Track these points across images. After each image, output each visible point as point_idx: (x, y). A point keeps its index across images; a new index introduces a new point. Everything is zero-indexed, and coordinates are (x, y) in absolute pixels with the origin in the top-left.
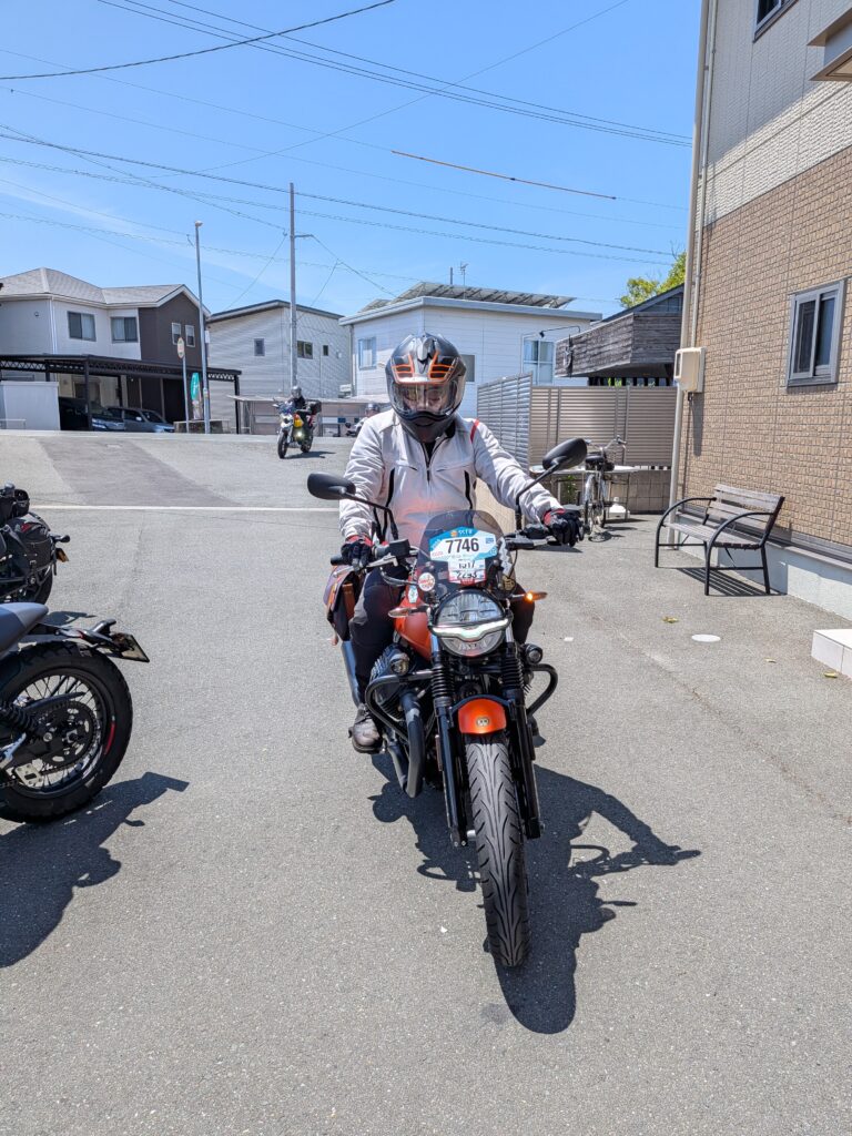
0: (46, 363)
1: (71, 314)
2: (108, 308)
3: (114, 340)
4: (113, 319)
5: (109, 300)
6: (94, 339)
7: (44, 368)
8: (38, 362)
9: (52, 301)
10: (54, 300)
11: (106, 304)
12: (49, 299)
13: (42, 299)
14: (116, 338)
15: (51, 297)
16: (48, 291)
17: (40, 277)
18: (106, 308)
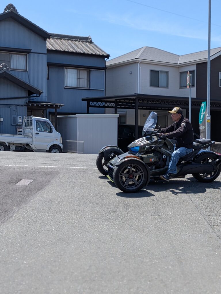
0: (116, 102)
1: (152, 71)
4: (181, 73)
5: (180, 61)
6: (167, 87)
7: (114, 106)
8: (110, 102)
9: (139, 63)
10: (141, 63)
11: (177, 64)
12: (138, 62)
13: (134, 63)
14: (182, 86)
15: (139, 61)
16: (138, 58)
17: (140, 51)
18: (177, 66)
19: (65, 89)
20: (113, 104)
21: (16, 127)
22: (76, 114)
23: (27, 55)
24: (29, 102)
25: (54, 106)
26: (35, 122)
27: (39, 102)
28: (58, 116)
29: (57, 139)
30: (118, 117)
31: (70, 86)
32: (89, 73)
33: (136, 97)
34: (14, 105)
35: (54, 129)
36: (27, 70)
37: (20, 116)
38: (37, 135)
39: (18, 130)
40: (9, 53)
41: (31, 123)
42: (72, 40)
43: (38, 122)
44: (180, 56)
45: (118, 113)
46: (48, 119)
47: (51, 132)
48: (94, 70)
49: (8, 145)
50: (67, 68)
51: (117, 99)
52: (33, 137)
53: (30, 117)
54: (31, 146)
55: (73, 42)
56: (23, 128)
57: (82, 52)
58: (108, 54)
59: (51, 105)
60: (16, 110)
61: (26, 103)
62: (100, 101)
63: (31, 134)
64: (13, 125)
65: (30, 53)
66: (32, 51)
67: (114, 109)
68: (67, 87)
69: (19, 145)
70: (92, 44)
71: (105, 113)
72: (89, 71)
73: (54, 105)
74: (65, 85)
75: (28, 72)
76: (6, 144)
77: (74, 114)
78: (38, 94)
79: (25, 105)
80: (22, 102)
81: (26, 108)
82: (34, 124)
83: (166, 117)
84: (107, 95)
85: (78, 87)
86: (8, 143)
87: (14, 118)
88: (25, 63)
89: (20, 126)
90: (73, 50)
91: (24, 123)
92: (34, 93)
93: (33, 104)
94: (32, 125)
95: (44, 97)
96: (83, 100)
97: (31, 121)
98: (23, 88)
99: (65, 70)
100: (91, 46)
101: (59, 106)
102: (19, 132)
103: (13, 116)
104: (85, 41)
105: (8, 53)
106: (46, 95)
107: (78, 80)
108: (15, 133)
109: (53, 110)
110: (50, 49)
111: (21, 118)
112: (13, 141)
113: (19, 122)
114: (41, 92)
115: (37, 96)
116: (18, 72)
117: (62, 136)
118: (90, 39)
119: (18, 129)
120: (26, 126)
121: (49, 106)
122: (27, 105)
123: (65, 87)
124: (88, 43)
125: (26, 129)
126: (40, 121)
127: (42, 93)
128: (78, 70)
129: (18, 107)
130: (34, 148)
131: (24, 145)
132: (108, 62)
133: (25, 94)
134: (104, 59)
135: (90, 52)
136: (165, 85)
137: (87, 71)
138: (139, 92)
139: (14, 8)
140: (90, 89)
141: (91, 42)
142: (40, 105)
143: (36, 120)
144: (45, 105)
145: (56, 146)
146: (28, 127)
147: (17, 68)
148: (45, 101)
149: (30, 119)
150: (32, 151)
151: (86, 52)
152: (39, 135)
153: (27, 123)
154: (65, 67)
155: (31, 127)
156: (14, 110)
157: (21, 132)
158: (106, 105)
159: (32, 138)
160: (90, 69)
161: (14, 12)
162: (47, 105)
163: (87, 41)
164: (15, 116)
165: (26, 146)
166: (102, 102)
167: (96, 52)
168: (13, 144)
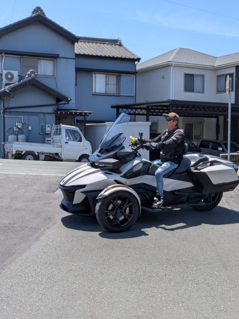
0: (147, 109)
1: (186, 75)
2: (216, 69)
3: (218, 92)
4: (219, 76)
5: (217, 64)
6: (203, 92)
7: (145, 113)
8: (141, 109)
9: (173, 67)
10: (174, 66)
11: (214, 66)
12: (171, 66)
13: (167, 66)
14: (220, 90)
15: (172, 64)
16: (171, 60)
17: (173, 53)
18: (214, 69)
19: (94, 96)
20: (144, 111)
21: (45, 136)
22: (106, 122)
23: (54, 60)
24: (58, 110)
25: (83, 114)
26: (65, 130)
27: (68, 110)
28: (87, 124)
29: (86, 149)
30: (150, 124)
31: (99, 92)
32: (118, 78)
33: (169, 103)
34: (43, 113)
35: (83, 138)
36: (54, 76)
37: (48, 124)
38: (66, 144)
39: (47, 139)
40: (37, 59)
41: (60, 131)
42: (100, 43)
43: (67, 131)
44: (217, 58)
45: (150, 120)
46: (77, 128)
47: (80, 141)
48: (123, 75)
49: (37, 154)
50: (95, 73)
51: (149, 106)
52: (63, 146)
53: (59, 125)
54: (60, 155)
55: (102, 45)
56: (52, 137)
57: (111, 56)
58: (139, 57)
59: (80, 113)
60: (44, 118)
61: (55, 111)
62: (130, 108)
63: (61, 143)
64: (41, 133)
65: (58, 59)
66: (60, 56)
67: (145, 117)
68: (95, 93)
69: (48, 155)
70: (121, 47)
71: (135, 121)
72: (118, 76)
73: (83, 112)
74: (94, 91)
75: (55, 78)
76: (35, 153)
77: (104, 122)
78: (67, 101)
79: (53, 113)
80: (50, 109)
81: (54, 116)
82: (63, 132)
83: (202, 125)
84: (138, 102)
85: (107, 92)
86: (37, 152)
87: (42, 126)
88: (52, 69)
89: (49, 135)
90: (102, 53)
91: (53, 132)
92: (62, 101)
93: (62, 111)
94: (61, 134)
95: (72, 105)
96: (112, 107)
97: (60, 130)
98: (51, 95)
99: (94, 75)
100: (121, 48)
101: (88, 114)
102: (48, 142)
103: (41, 124)
104: (114, 44)
105: (35, 59)
106: (74, 103)
107: (107, 85)
108: (43, 142)
109: (81, 118)
110: (77, 53)
111: (49, 126)
112: (42, 151)
113: (47, 130)
114: (69, 99)
115: (65, 104)
116: (45, 78)
117: (91, 145)
118: (120, 42)
119: (47, 137)
120: (55, 134)
121: (78, 113)
122: (55, 113)
123: (94, 93)
124: (117, 46)
125: (55, 138)
126: (69, 130)
127: (71, 100)
128: (107, 76)
129: (47, 115)
130: (63, 157)
131: (53, 155)
132: (139, 66)
133: (53, 101)
134: (135, 63)
135: (120, 56)
136: (200, 89)
137: (117, 77)
138: (172, 97)
139: (42, 11)
140: (120, 95)
141: (120, 45)
142: (69, 113)
143: (66, 128)
144: (74, 113)
145: (86, 156)
146: (57, 136)
147: (45, 74)
148: (73, 108)
149: (59, 128)
150: (61, 160)
151: (116, 56)
152: (68, 144)
153: (56, 132)
154: (93, 72)
155: (60, 136)
156: (42, 119)
157: (50, 141)
158: (137, 112)
159: (61, 147)
160: (119, 74)
161: (42, 15)
162: (76, 113)
163: (116, 43)
164: (43, 124)
165: (55, 156)
166: (132, 108)
167: (126, 56)
168: (42, 154)
